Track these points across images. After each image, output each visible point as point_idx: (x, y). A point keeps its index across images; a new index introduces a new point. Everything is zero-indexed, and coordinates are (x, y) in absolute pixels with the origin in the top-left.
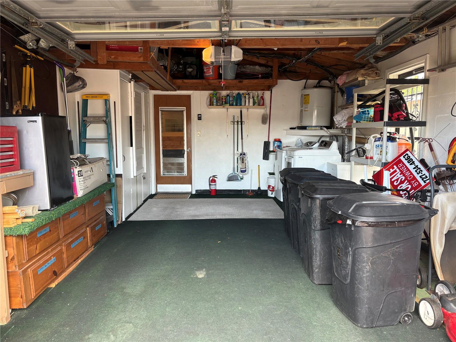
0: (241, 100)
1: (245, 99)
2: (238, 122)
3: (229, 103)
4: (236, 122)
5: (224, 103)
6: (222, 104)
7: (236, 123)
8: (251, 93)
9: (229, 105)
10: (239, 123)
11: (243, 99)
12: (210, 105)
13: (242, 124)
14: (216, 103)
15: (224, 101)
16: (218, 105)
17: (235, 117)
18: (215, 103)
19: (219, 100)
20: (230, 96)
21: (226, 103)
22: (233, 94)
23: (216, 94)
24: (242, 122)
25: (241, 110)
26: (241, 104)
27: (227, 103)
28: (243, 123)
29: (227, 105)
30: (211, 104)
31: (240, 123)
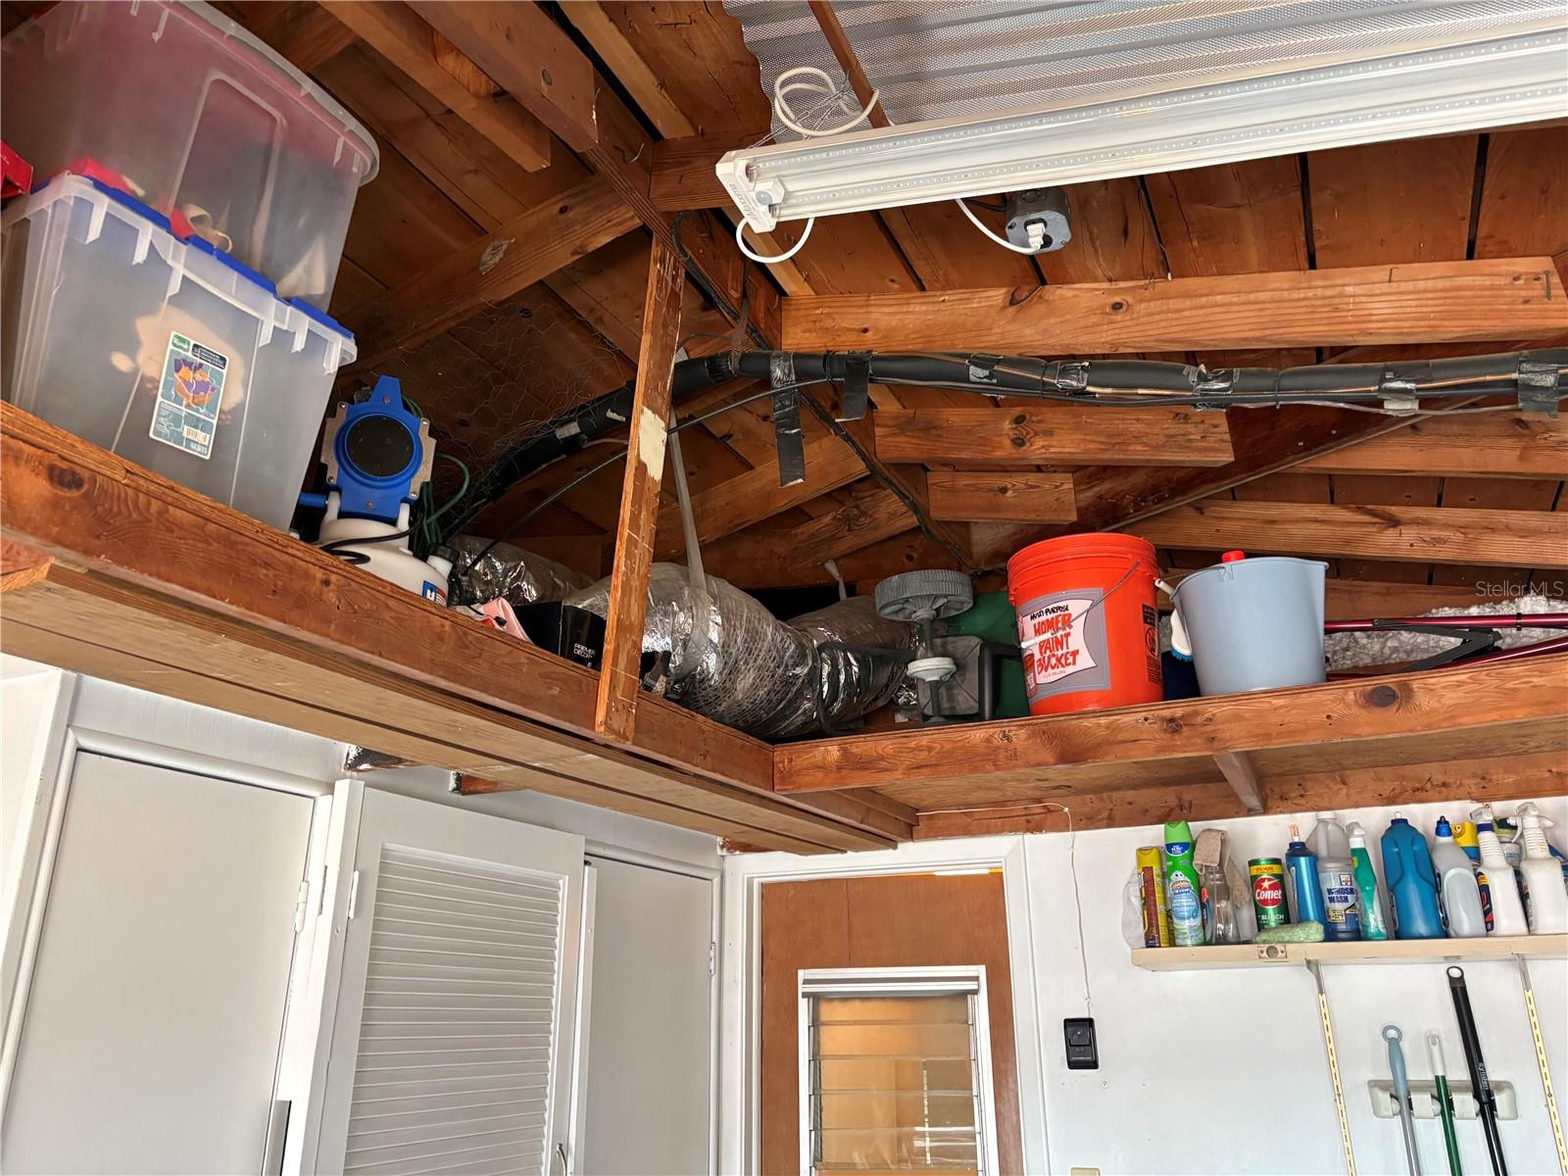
0: (1435, 883)
1: (1478, 875)
2: (1443, 1093)
3: (1324, 917)
4: (1421, 1087)
5: (1272, 915)
6: (1261, 927)
7: (1423, 1103)
8: (1523, 811)
9: (1315, 930)
10: (1456, 1098)
11: (1456, 877)
12: (1151, 942)
13: (1487, 1110)
14: (1198, 922)
15: (1274, 902)
16: (1222, 940)
17: (1405, 1045)
18: (1187, 925)
19: (1225, 892)
20: (1323, 851)
21: (1290, 916)
22: (1348, 831)
23: (1190, 846)
24: (1489, 1094)
25: (1451, 979)
26: (1446, 921)
27: (1303, 919)
28: (1500, 1100)
29: (1299, 932)
30: (1158, 932)
31: (1465, 1104)
